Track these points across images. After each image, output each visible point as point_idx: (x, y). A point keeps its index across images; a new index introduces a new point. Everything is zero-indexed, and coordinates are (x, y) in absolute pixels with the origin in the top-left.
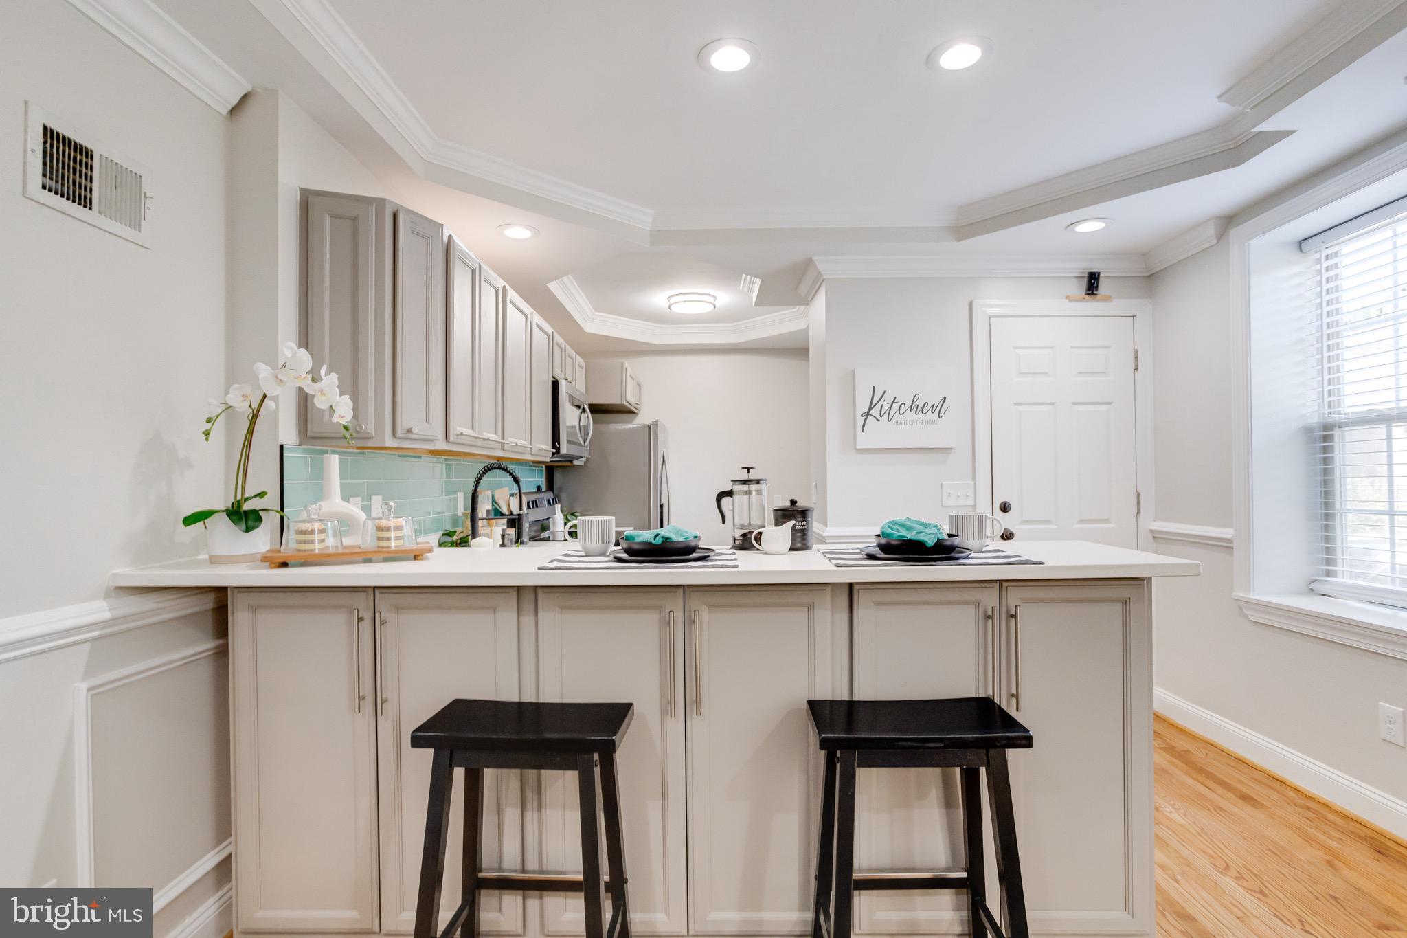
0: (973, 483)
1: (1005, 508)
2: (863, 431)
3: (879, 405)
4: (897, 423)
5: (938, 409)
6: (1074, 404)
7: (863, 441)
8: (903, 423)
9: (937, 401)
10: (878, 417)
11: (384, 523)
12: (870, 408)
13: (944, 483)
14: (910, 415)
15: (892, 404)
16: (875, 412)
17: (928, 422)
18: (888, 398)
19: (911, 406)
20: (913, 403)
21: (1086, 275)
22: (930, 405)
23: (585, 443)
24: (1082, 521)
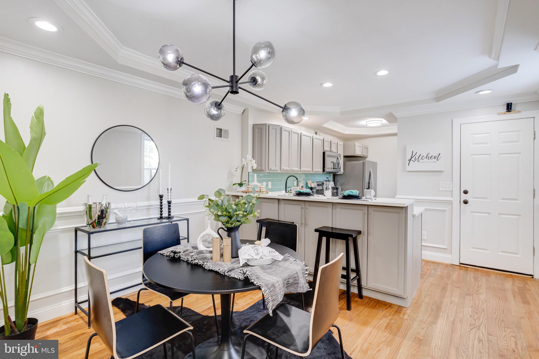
0: (452, 183)
1: (466, 192)
2: (409, 165)
3: (415, 156)
4: (421, 163)
5: (437, 158)
6: (500, 154)
7: (409, 168)
8: (423, 162)
9: (437, 155)
10: (414, 161)
11: (260, 187)
12: (411, 158)
13: (440, 183)
14: (426, 160)
15: (419, 156)
16: (413, 159)
17: (433, 162)
18: (418, 155)
19: (427, 157)
20: (427, 156)
21: (506, 104)
22: (434, 156)
23: (338, 167)
24: (503, 199)
